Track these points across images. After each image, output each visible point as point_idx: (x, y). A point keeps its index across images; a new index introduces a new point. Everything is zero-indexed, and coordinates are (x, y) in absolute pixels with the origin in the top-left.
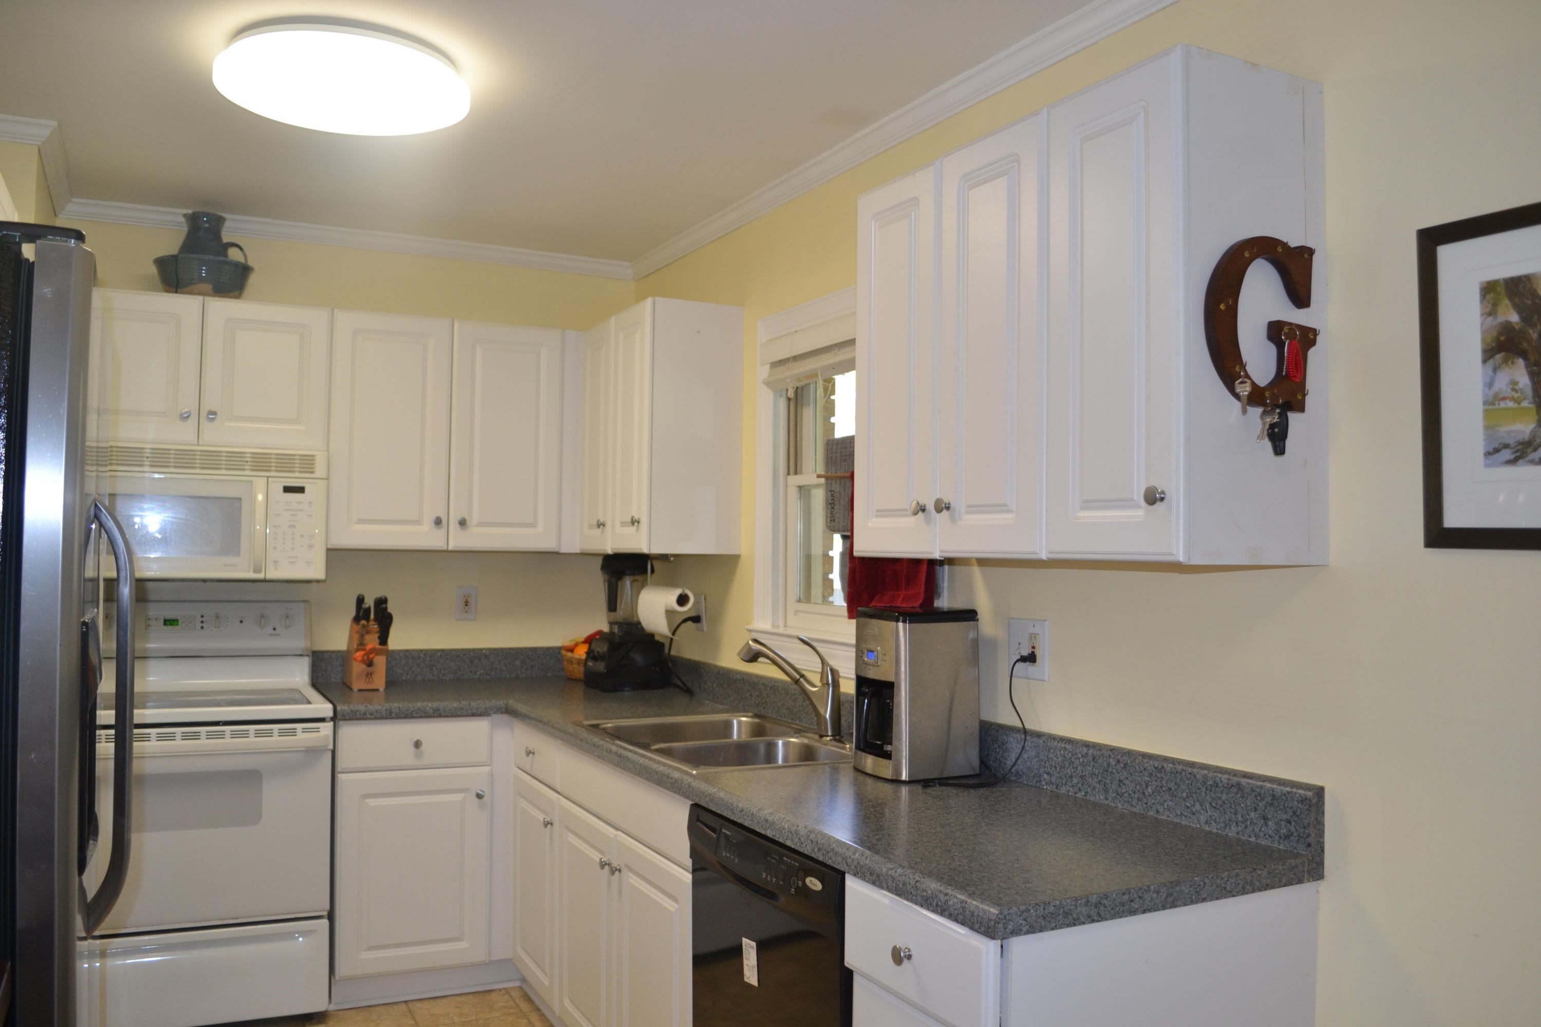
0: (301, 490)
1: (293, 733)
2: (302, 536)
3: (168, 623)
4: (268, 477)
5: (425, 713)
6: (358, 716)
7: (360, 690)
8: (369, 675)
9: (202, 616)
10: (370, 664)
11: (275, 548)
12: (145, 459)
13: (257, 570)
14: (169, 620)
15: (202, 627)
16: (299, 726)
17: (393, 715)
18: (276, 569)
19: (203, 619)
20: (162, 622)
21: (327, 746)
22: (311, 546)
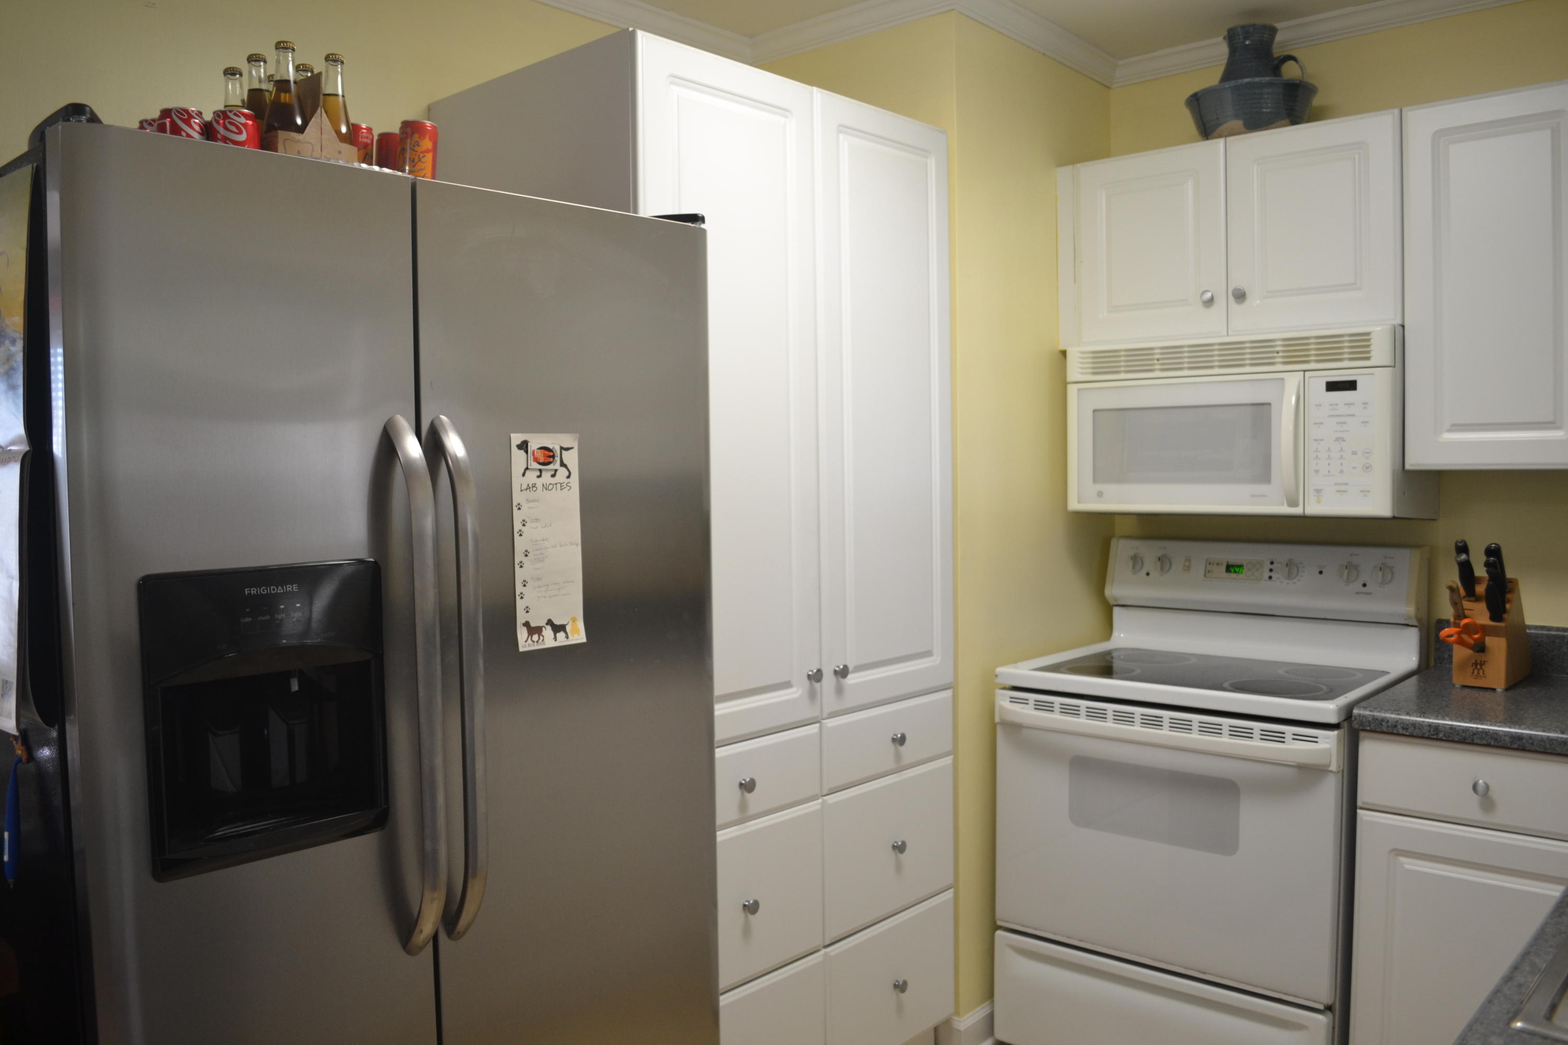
0: (1351, 385)
1: (1280, 738)
2: (1354, 453)
3: (1232, 570)
4: (1305, 371)
5: (1496, 740)
6: (1385, 729)
7: (1464, 687)
8: (1479, 665)
9: (1272, 563)
10: (1480, 648)
11: (1317, 471)
12: (1156, 362)
13: (1293, 503)
14: (1233, 566)
15: (1270, 578)
16: (1289, 730)
17: (1441, 735)
18: (1319, 502)
19: (1272, 567)
20: (1224, 568)
21: (1329, 766)
22: (1367, 468)
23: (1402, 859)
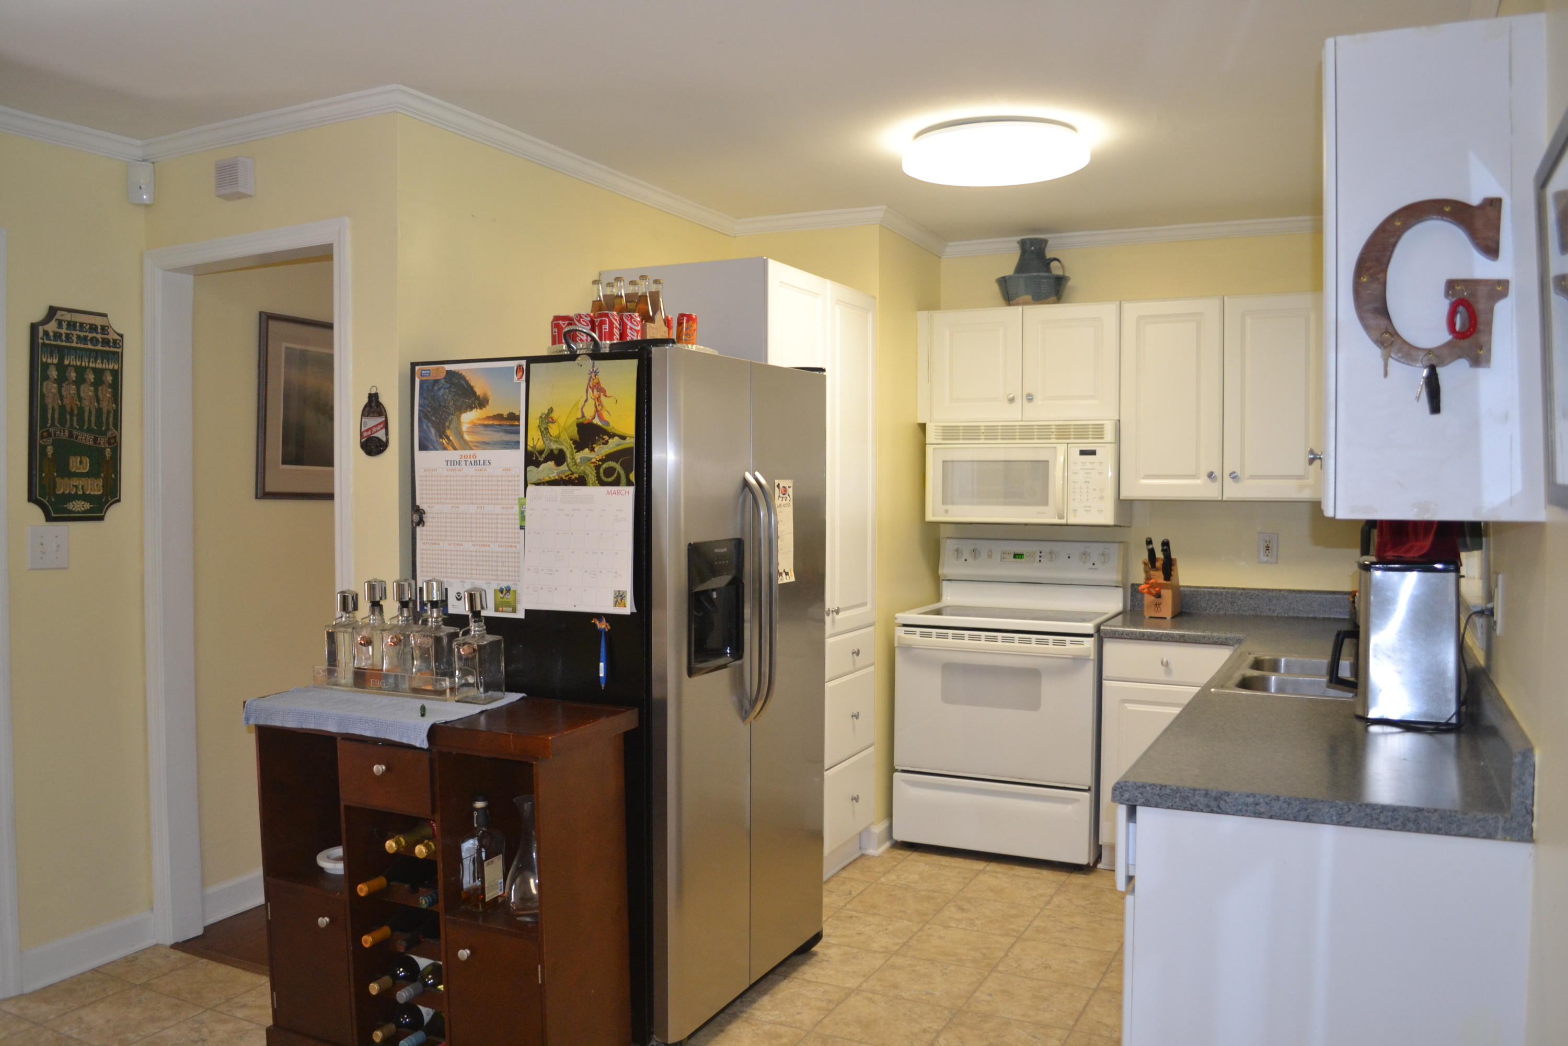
0: (1093, 453)
1: (1063, 643)
2: (1095, 490)
3: (1017, 557)
4: (1068, 444)
5: (1172, 638)
6: (1117, 636)
7: (1151, 617)
8: (1158, 605)
9: (1041, 552)
10: (1158, 596)
11: (1074, 500)
12: (981, 434)
13: (1061, 517)
14: (1017, 554)
15: (1040, 561)
16: (1068, 639)
17: (1145, 637)
18: (1075, 516)
19: (1041, 555)
20: (1012, 556)
21: (1090, 656)
22: (1102, 498)
23: (1126, 705)
